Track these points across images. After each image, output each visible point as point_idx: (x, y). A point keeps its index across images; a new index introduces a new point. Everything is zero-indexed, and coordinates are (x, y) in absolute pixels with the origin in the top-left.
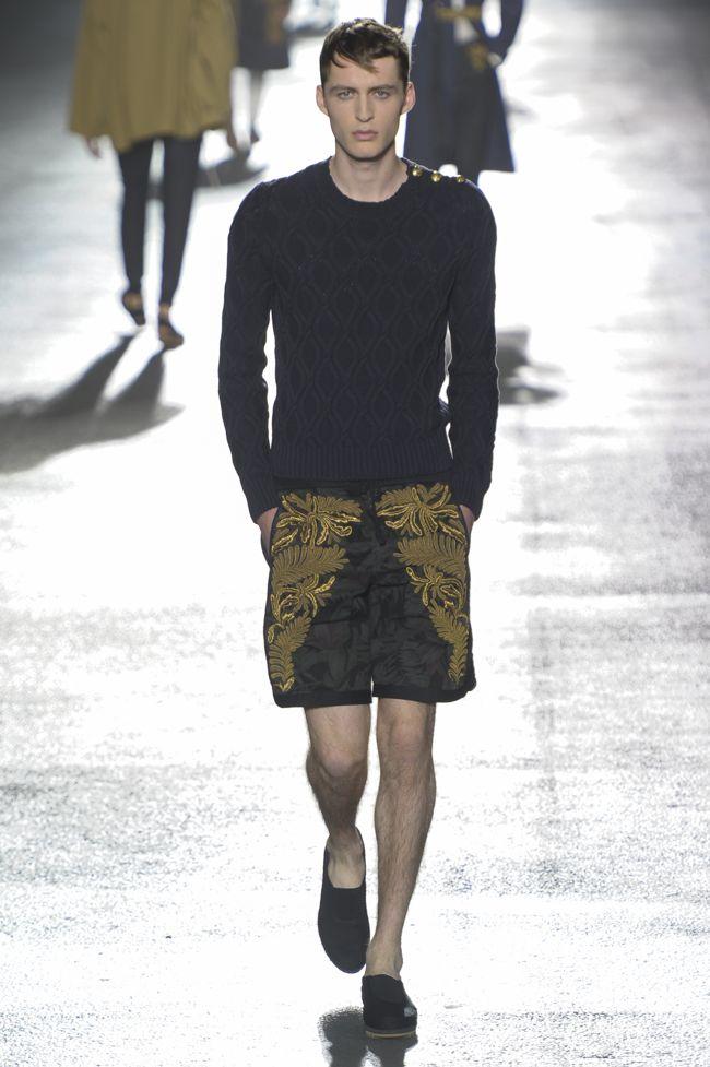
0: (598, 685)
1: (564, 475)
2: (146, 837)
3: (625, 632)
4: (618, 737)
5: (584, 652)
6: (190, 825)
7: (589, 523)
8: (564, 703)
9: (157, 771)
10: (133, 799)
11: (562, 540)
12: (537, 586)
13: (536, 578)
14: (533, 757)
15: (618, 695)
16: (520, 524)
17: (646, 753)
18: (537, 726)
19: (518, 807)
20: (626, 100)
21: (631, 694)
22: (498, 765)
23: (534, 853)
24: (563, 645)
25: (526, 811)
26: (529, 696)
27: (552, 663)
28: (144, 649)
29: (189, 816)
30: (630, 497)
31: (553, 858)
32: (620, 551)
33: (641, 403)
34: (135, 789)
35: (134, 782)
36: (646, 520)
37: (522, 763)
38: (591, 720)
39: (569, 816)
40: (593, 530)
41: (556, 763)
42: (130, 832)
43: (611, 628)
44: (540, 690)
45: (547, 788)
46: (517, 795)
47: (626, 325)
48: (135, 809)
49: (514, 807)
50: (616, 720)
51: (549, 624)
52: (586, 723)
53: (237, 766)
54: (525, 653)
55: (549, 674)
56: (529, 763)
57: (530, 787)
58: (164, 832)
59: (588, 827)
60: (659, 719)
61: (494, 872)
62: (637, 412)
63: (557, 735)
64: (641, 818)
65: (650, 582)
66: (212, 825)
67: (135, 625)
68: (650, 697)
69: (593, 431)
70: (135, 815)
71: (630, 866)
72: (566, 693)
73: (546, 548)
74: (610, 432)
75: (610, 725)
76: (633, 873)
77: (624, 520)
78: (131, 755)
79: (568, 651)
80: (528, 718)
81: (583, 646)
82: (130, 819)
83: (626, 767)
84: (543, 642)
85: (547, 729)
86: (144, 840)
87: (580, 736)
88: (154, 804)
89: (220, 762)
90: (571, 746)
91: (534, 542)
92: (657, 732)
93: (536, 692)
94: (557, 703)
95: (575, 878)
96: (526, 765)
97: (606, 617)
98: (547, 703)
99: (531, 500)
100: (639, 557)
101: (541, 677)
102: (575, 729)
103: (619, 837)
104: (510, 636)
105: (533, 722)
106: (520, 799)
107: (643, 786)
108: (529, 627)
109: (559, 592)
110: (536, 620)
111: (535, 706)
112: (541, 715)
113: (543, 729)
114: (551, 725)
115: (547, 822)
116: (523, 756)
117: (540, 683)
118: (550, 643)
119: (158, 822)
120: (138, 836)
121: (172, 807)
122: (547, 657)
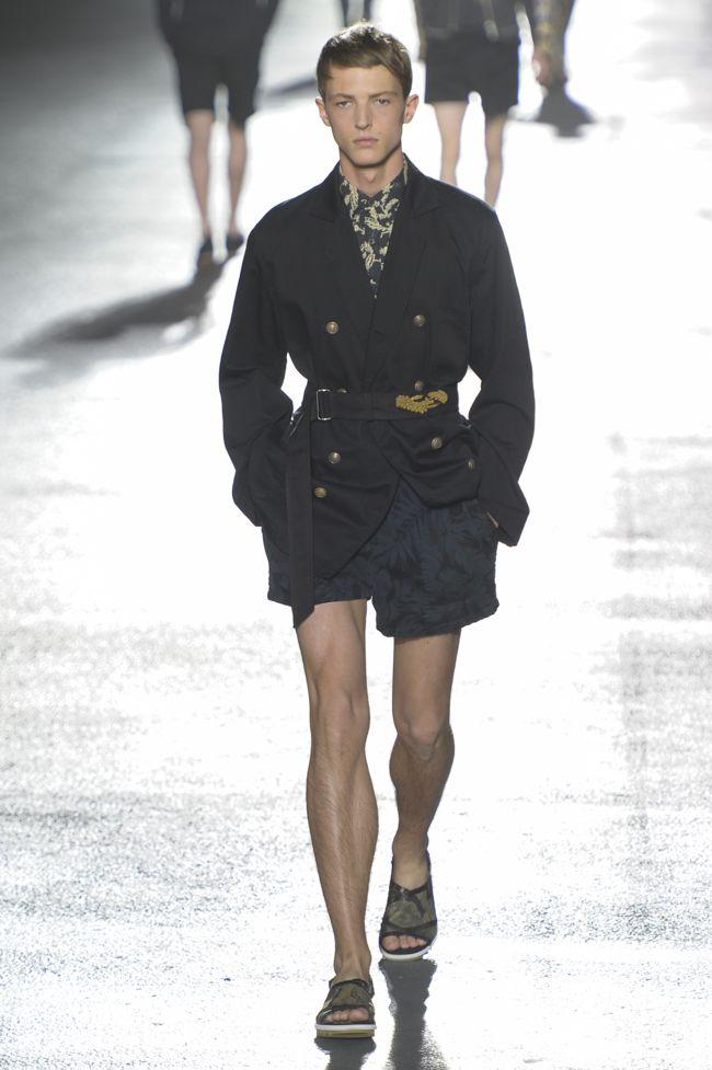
0: (695, 715)
1: (662, 488)
2: (205, 871)
5: (680, 680)
6: (252, 859)
7: (687, 540)
8: (657, 734)
9: (218, 800)
10: (192, 830)
11: (658, 559)
12: (630, 608)
13: (629, 599)
14: (623, 792)
16: (612, 540)
18: (628, 758)
19: (607, 846)
22: (585, 800)
23: (624, 896)
24: (657, 672)
25: (615, 850)
26: (623, 727)
27: (646, 691)
28: (206, 667)
29: (251, 849)
31: (643, 902)
34: (194, 820)
35: (193, 811)
37: (611, 798)
38: (686, 754)
39: (661, 857)
40: (692, 548)
41: (648, 799)
42: (188, 865)
43: (710, 653)
44: (632, 719)
45: (638, 826)
46: (606, 833)
48: (194, 841)
49: (602, 845)
51: (642, 648)
52: (680, 757)
54: (616, 680)
55: (641, 703)
56: (619, 798)
57: (620, 824)
58: (224, 866)
59: (682, 869)
61: (579, 916)
63: (649, 769)
66: (276, 859)
67: (197, 642)
69: (693, 441)
70: (193, 847)
72: (659, 723)
73: (640, 566)
74: (710, 442)
75: (708, 759)
78: (190, 782)
79: (663, 679)
80: (619, 749)
81: (680, 673)
82: (188, 850)
84: (636, 669)
85: (638, 762)
86: (202, 874)
87: (674, 770)
88: (214, 835)
89: (286, 792)
90: (664, 781)
91: (628, 560)
93: (627, 723)
94: (650, 734)
95: (667, 924)
96: (616, 800)
97: (704, 642)
98: (639, 734)
99: (626, 514)
101: (634, 706)
102: (669, 762)
104: (601, 661)
105: (625, 754)
106: (608, 837)
108: (622, 652)
109: (654, 615)
110: (629, 644)
111: (626, 737)
112: (633, 747)
113: (634, 762)
114: (643, 758)
115: (637, 862)
116: (612, 791)
117: (631, 713)
118: (643, 669)
119: (218, 855)
120: (196, 869)
121: (233, 839)
122: (640, 684)
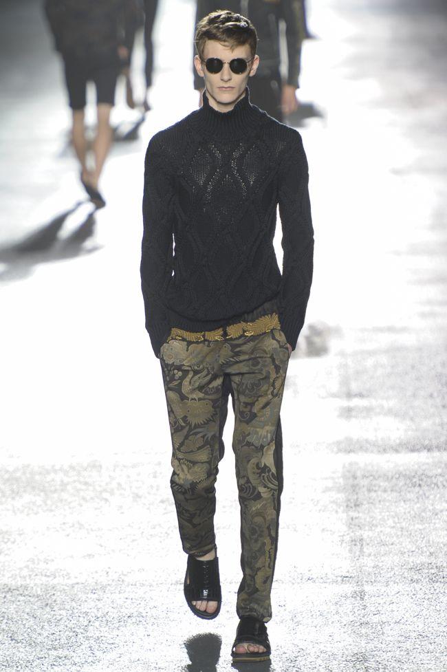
0: (396, 520)
1: (370, 362)
2: (58, 638)
3: (417, 481)
4: (411, 560)
5: (385, 495)
6: (91, 628)
7: (387, 398)
8: (370, 534)
9: (66, 588)
10: (48, 609)
11: (368, 410)
12: (349, 447)
13: (349, 440)
14: (347, 575)
15: (411, 528)
16: (336, 399)
17: (433, 571)
18: (350, 551)
19: (337, 612)
20: (413, 82)
21: (421, 527)
22: (322, 581)
23: (351, 647)
24: (369, 491)
25: (343, 615)
26: (345, 528)
27: (362, 504)
28: (55, 495)
29: (90, 622)
30: (417, 379)
31: (364, 651)
32: (412, 419)
33: (427, 309)
34: (50, 602)
35: (48, 596)
36: (431, 396)
37: (339, 579)
38: (390, 547)
39: (375, 619)
40: (392, 403)
41: (365, 579)
42: (45, 634)
43: (405, 476)
44: (352, 523)
45: (358, 598)
46: (336, 603)
47: (415, 250)
48: (49, 617)
49: (334, 612)
50: (409, 547)
51: (359, 474)
52: (387, 549)
53: (126, 583)
54: (341, 497)
55: (359, 512)
56: (345, 578)
57: (346, 597)
58: (71, 634)
59: (390, 627)
60: (442, 545)
61: (319, 661)
62: (423, 315)
63: (365, 558)
64: (429, 620)
65: (434, 442)
66: (107, 628)
67: (49, 478)
68: (435, 529)
69: (391, 329)
70: (49, 621)
71: (422, 656)
72: (372, 526)
73: (355, 417)
74: (404, 330)
75: (406, 550)
76: (424, 662)
77: (414, 395)
78: (46, 576)
79: (373, 495)
80: (344, 545)
81: (385, 491)
82: (46, 624)
83: (417, 581)
84: (354, 488)
85: (358, 553)
86: (56, 640)
87: (383, 558)
88: (63, 612)
89: (113, 580)
90: (376, 567)
91: (348, 413)
92: (440, 555)
93: (349, 526)
94: (366, 534)
95: (380, 666)
96: (343, 581)
97: (401, 469)
98: (357, 534)
99: (345, 382)
100: (426, 424)
101: (355, 514)
102: (379, 553)
103: (414, 635)
104: (330, 484)
105: (348, 548)
106: (338, 606)
107: (431, 596)
108: (344, 477)
109: (366, 450)
110: (349, 471)
111: (349, 536)
112: (354, 543)
113: (355, 553)
114: (361, 550)
115: (359, 624)
116: (340, 574)
117: (352, 519)
118: (359, 489)
119: (67, 626)
120: (52, 637)
121: (77, 615)
122: (357, 499)
